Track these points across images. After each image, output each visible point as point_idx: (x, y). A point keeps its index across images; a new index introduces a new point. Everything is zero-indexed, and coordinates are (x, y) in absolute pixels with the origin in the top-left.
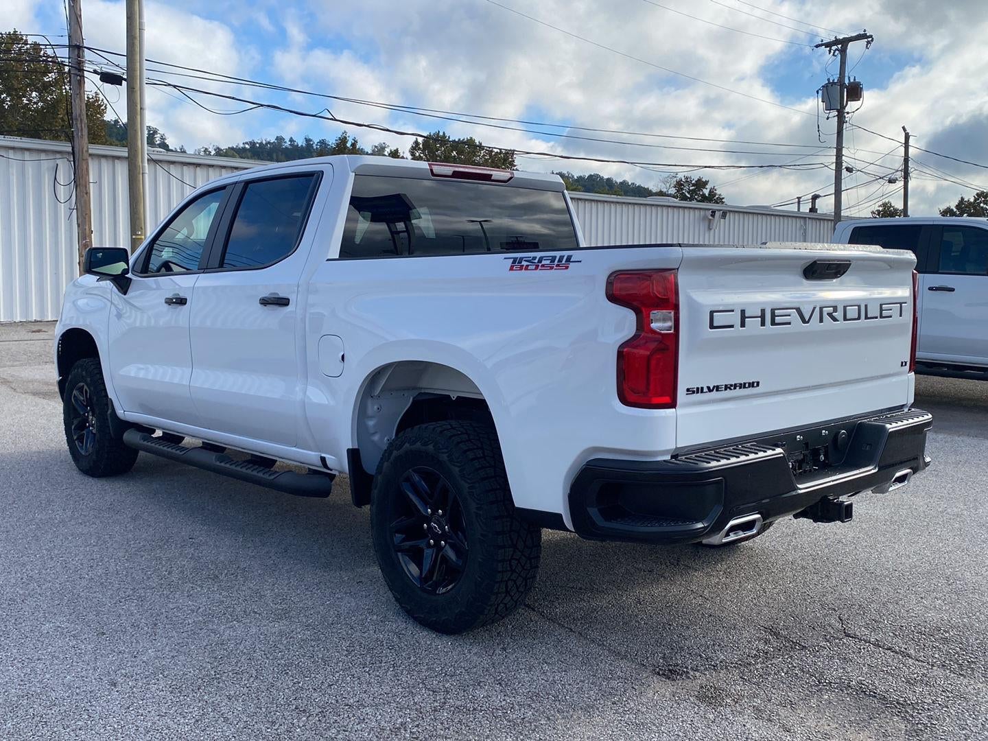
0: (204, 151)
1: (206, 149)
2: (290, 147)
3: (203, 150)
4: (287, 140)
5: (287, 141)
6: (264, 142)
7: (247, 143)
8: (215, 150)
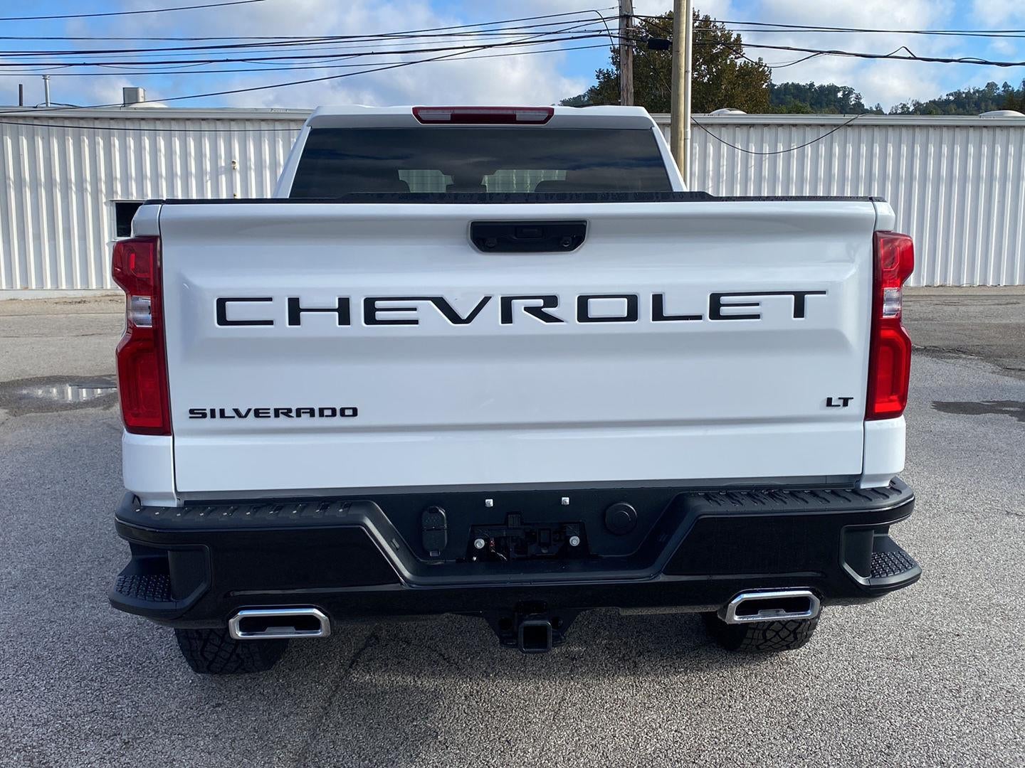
0: (902, 108)
1: (904, 105)
2: (1002, 94)
3: (900, 106)
4: (1000, 86)
5: (1001, 88)
6: (972, 91)
7: (951, 94)
8: (914, 105)
